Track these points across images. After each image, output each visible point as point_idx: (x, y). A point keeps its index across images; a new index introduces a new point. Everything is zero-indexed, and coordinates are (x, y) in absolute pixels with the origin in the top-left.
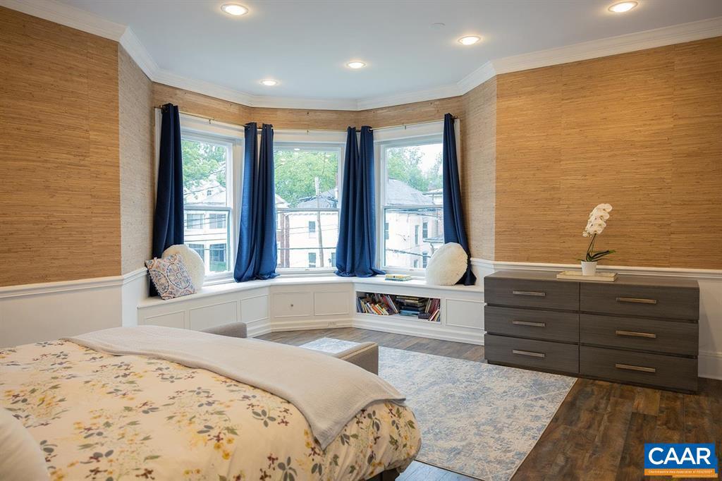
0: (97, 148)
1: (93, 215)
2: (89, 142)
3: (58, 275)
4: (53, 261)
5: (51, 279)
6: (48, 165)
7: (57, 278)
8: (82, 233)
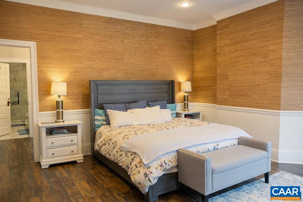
0: (272, 53)
1: (269, 82)
2: (269, 51)
3: (255, 106)
4: (254, 101)
5: (254, 107)
6: (254, 64)
7: (255, 107)
8: (264, 90)
